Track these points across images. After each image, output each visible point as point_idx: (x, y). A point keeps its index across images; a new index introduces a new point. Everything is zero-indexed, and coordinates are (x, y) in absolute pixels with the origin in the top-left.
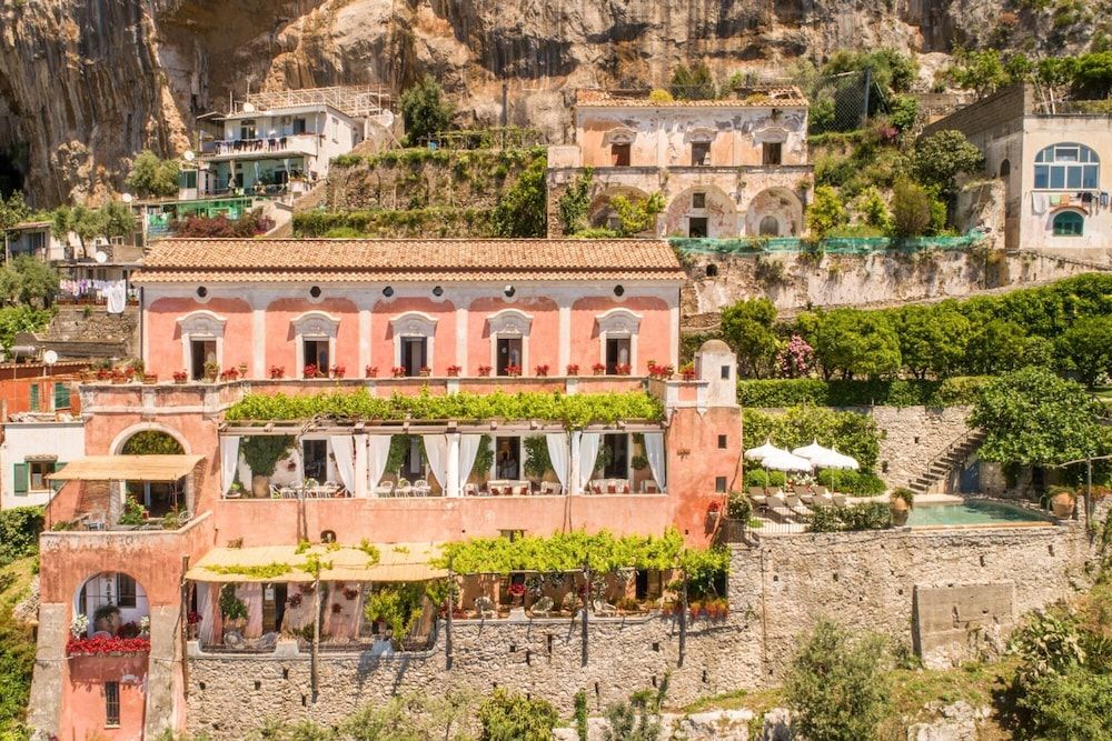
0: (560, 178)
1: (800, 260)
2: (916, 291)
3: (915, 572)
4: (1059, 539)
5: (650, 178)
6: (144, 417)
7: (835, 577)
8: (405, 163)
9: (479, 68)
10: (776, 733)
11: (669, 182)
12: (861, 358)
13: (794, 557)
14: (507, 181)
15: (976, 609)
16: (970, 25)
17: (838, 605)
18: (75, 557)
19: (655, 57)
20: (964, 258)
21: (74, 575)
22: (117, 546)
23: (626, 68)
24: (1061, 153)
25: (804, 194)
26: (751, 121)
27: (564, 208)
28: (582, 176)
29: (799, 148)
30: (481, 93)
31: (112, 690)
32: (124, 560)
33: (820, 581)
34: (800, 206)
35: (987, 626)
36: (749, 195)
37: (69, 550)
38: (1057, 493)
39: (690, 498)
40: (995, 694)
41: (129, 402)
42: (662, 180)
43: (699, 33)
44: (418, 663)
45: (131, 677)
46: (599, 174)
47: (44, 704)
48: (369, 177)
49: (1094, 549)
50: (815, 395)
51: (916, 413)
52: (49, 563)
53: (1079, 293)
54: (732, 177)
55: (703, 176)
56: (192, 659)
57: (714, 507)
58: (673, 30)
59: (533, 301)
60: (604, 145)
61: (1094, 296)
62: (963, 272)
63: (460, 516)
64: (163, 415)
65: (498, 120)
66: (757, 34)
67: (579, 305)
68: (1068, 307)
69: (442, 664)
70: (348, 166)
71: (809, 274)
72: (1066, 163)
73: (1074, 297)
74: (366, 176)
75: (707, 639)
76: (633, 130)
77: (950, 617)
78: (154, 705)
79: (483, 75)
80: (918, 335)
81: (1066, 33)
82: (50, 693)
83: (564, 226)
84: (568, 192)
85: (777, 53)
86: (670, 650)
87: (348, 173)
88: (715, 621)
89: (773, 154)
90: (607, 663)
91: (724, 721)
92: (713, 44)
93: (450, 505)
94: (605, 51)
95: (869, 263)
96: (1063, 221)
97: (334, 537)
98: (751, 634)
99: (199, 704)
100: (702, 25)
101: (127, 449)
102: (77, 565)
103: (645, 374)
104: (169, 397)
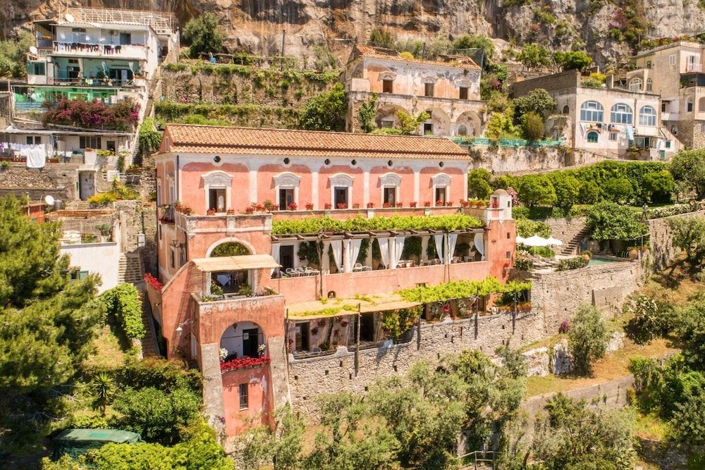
0: (359, 97)
1: (489, 149)
2: (538, 166)
3: (592, 285)
4: (633, 267)
5: (408, 101)
6: (227, 235)
7: (568, 289)
8: (219, 73)
9: (240, 11)
10: (559, 354)
11: (418, 104)
12: (545, 197)
13: (554, 282)
14: (289, 90)
15: (612, 297)
16: (517, 27)
17: (568, 300)
18: (222, 315)
19: (357, 21)
20: (556, 151)
21: (221, 326)
22: (248, 307)
23: (340, 26)
24: (590, 105)
25: (482, 116)
26: (454, 75)
27: (362, 115)
28: (371, 97)
29: (476, 91)
30: (242, 28)
31: (244, 389)
32: (251, 314)
33: (563, 291)
34: (480, 122)
35: (615, 303)
36: (457, 114)
37: (219, 312)
38: (632, 250)
39: (496, 262)
40: (624, 328)
41: (218, 226)
42: (414, 103)
43: (382, 11)
44: (405, 349)
45: (256, 379)
46: (380, 97)
47: (213, 401)
48: (193, 80)
49: (644, 270)
50: (524, 214)
51: (562, 221)
52: (206, 321)
53: (605, 168)
54: (449, 104)
55: (435, 102)
56: (291, 364)
57: (506, 265)
58: (367, 6)
59: (401, 169)
60: (378, 80)
61: (610, 170)
62: (556, 158)
63: (397, 278)
64: (239, 232)
65: (256, 47)
66: (413, 16)
67: (424, 171)
68: (601, 174)
69: (415, 348)
70: (176, 71)
71: (493, 157)
72: (592, 110)
73: (604, 170)
74: (190, 79)
75: (523, 321)
76: (395, 73)
77: (604, 301)
78: (277, 391)
79: (243, 16)
80: (563, 187)
81: (561, 39)
82: (216, 394)
83: (362, 124)
84: (364, 106)
85: (424, 28)
86: (509, 328)
87: (176, 75)
88: (526, 313)
89: (464, 93)
90: (484, 337)
91: (538, 353)
92: (389, 18)
93: (392, 273)
94: (327, 13)
95: (518, 153)
96: (591, 136)
97: (334, 295)
98: (540, 316)
99: (295, 388)
100: (383, 6)
101: (213, 254)
102: (223, 320)
103: (459, 205)
104: (243, 222)
